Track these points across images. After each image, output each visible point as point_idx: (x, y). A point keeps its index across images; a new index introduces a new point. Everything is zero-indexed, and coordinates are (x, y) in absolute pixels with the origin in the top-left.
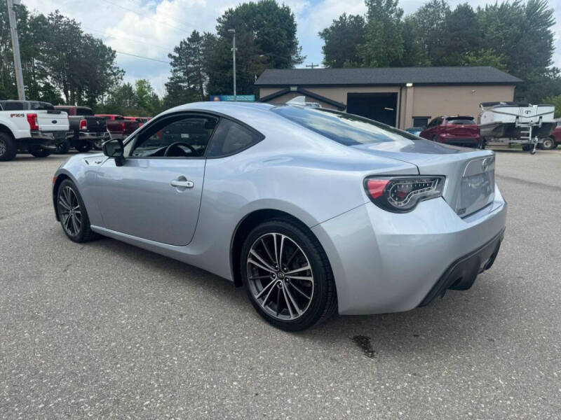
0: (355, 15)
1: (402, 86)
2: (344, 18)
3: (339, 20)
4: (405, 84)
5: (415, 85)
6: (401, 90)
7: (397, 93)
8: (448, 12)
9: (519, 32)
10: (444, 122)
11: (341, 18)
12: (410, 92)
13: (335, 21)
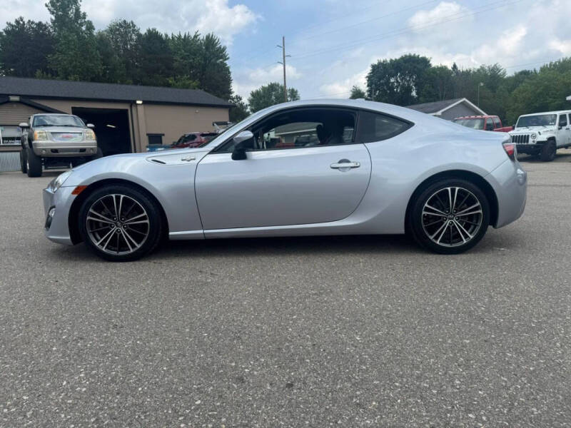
0: (37, 21)
1: (133, 103)
2: (21, 22)
3: (14, 23)
4: (135, 102)
5: (145, 103)
6: (131, 107)
7: (127, 110)
8: (139, 35)
9: (203, 62)
10: (198, 137)
11: (17, 22)
12: (140, 109)
13: (9, 24)
